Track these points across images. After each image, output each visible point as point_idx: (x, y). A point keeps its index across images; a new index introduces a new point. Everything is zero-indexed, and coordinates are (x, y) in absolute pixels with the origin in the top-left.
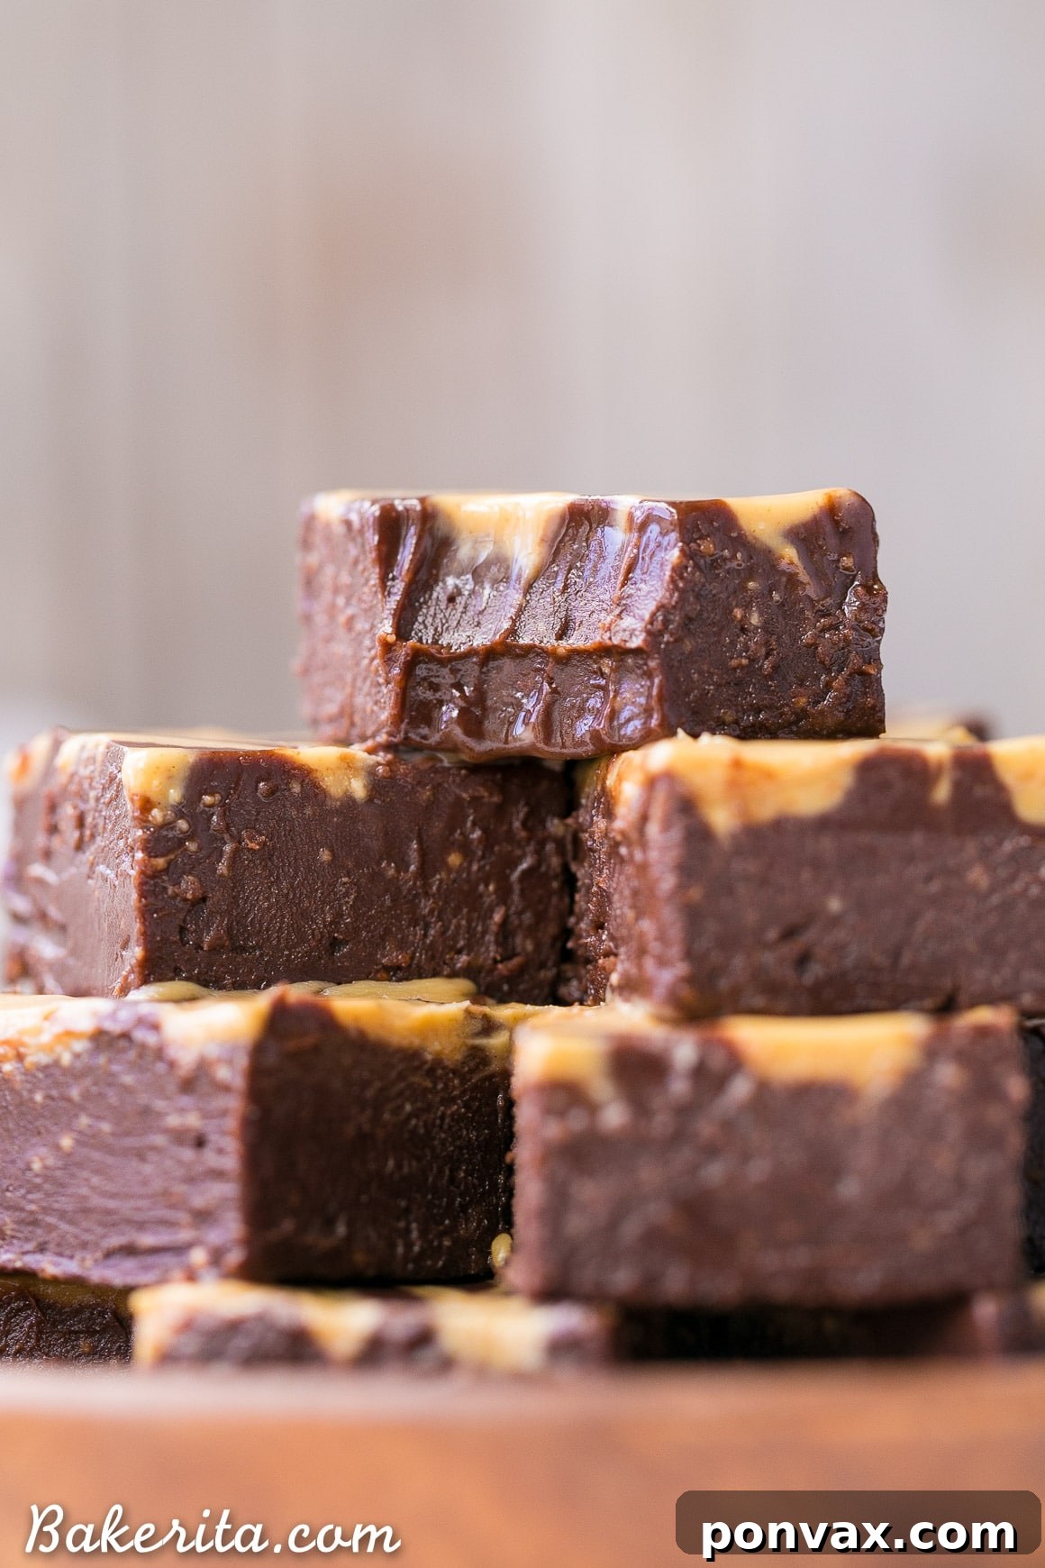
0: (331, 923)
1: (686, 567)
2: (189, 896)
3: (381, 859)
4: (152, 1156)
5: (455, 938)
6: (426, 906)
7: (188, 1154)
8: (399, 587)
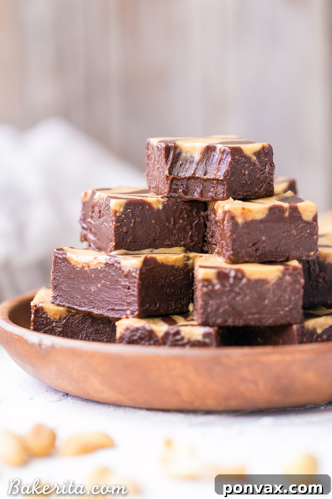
0: (154, 236)
1: (232, 162)
2: (125, 231)
3: (165, 222)
4: (118, 290)
5: (181, 238)
6: (175, 231)
7: (126, 290)
8: (169, 163)
